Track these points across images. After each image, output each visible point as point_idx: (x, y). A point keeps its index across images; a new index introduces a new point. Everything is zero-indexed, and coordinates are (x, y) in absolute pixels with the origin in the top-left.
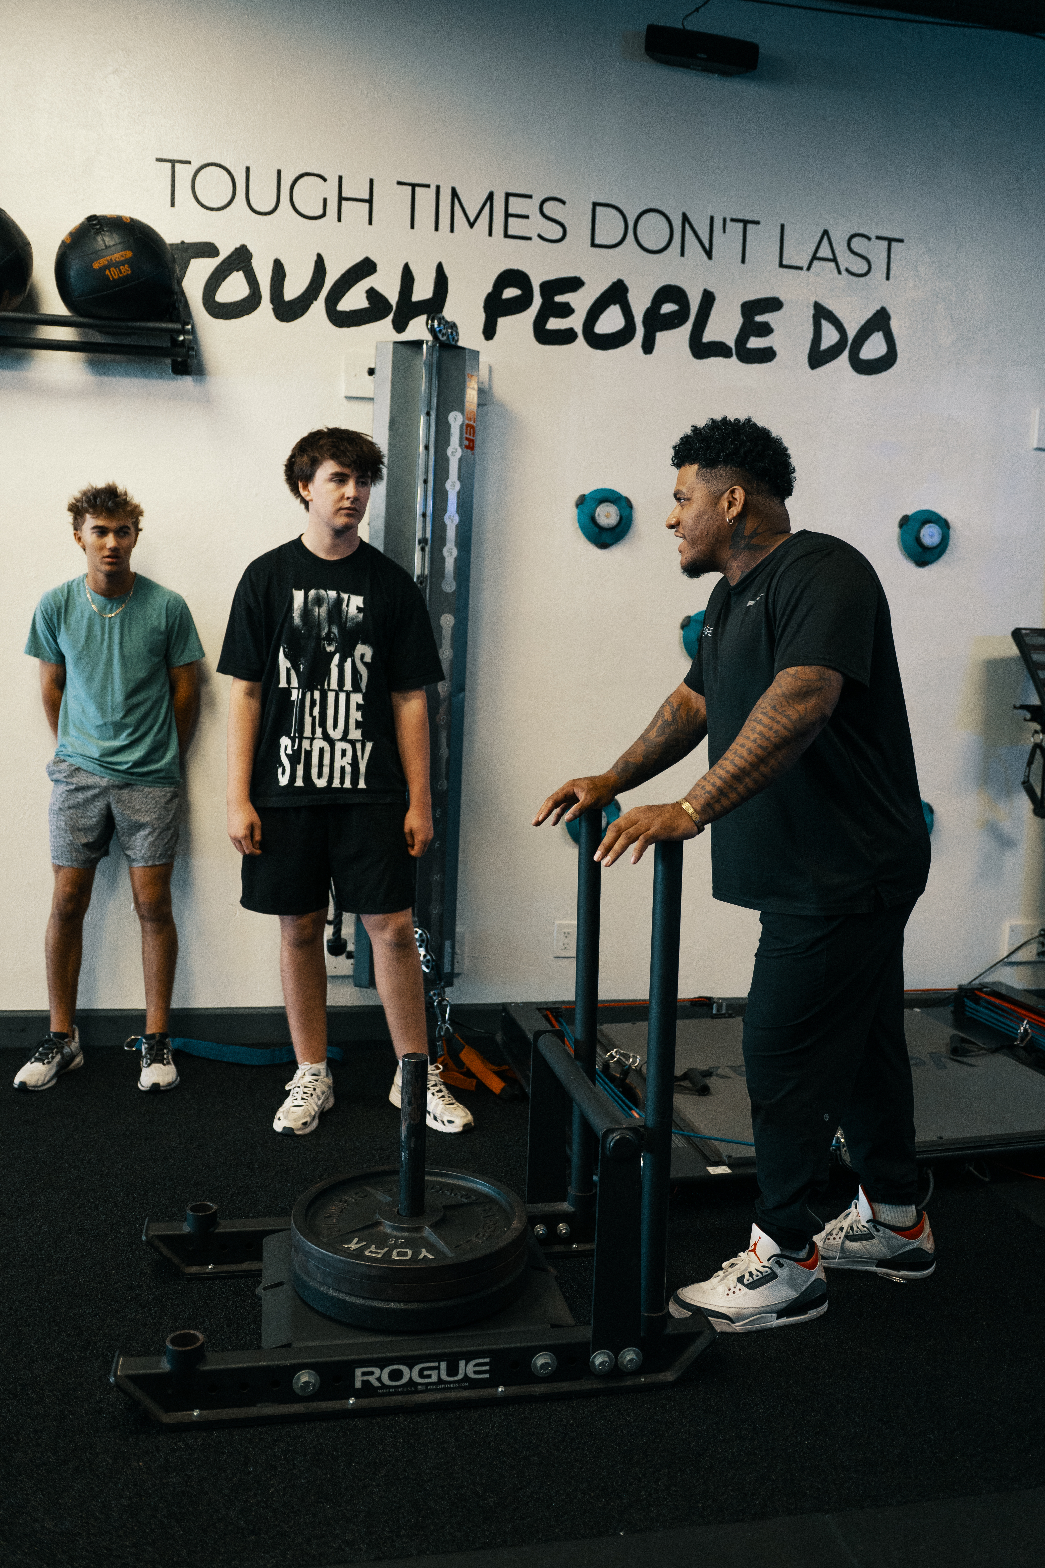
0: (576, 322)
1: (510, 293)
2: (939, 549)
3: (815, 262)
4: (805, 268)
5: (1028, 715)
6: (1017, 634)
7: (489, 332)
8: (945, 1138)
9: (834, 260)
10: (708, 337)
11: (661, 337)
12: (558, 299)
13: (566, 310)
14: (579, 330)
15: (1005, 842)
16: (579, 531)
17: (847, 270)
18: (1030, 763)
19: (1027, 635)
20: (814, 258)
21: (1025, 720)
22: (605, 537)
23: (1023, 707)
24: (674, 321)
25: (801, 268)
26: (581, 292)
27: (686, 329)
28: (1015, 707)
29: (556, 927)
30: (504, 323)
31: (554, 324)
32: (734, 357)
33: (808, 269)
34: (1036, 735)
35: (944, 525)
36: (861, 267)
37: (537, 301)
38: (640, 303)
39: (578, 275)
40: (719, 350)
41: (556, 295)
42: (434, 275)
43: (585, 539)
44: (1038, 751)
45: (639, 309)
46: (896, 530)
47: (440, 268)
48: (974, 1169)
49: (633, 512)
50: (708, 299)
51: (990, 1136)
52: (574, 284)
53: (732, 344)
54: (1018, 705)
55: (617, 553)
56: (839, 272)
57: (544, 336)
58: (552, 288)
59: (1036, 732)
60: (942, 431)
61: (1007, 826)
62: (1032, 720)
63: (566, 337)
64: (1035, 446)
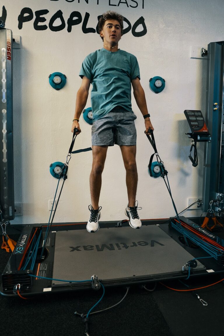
0: (47, 23)
1: (26, 15)
2: (162, 87)
3: (120, 4)
4: (117, 5)
5: (190, 136)
6: (186, 112)
7: (20, 27)
8: (136, 276)
9: (126, 3)
10: (88, 26)
11: (73, 27)
12: (41, 16)
13: (44, 20)
14: (48, 25)
15: (186, 174)
16: (50, 85)
17: (130, 6)
18: (191, 150)
19: (188, 112)
20: (120, 2)
21: (189, 138)
22: (58, 87)
23: (188, 134)
24: (77, 22)
25: (116, 5)
26: (48, 14)
27: (81, 24)
28: (186, 134)
29: (49, 202)
30: (24, 24)
31: (40, 24)
32: (96, 32)
33: (118, 6)
34: (193, 142)
35: (163, 81)
36: (135, 5)
37: (35, 17)
38: (66, 17)
39: (47, 9)
40: (91, 30)
41: (40, 15)
42: (2, 10)
43: (52, 88)
44: (193, 147)
45: (66, 19)
46: (149, 83)
47: (4, 8)
48: (145, 287)
49: (67, 79)
50: (87, 15)
51: (152, 275)
52: (46, 12)
53: (95, 29)
54: (187, 133)
55: (62, 91)
56: (128, 7)
57: (37, 28)
58: (39, 13)
59: (193, 141)
60: (162, 53)
61: (187, 170)
62: (191, 138)
63: (44, 28)
64: (191, 57)
